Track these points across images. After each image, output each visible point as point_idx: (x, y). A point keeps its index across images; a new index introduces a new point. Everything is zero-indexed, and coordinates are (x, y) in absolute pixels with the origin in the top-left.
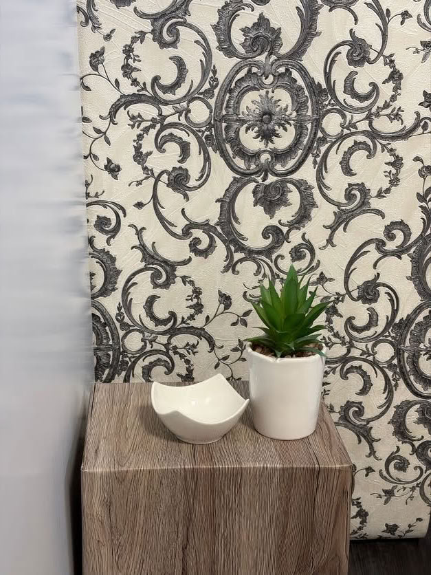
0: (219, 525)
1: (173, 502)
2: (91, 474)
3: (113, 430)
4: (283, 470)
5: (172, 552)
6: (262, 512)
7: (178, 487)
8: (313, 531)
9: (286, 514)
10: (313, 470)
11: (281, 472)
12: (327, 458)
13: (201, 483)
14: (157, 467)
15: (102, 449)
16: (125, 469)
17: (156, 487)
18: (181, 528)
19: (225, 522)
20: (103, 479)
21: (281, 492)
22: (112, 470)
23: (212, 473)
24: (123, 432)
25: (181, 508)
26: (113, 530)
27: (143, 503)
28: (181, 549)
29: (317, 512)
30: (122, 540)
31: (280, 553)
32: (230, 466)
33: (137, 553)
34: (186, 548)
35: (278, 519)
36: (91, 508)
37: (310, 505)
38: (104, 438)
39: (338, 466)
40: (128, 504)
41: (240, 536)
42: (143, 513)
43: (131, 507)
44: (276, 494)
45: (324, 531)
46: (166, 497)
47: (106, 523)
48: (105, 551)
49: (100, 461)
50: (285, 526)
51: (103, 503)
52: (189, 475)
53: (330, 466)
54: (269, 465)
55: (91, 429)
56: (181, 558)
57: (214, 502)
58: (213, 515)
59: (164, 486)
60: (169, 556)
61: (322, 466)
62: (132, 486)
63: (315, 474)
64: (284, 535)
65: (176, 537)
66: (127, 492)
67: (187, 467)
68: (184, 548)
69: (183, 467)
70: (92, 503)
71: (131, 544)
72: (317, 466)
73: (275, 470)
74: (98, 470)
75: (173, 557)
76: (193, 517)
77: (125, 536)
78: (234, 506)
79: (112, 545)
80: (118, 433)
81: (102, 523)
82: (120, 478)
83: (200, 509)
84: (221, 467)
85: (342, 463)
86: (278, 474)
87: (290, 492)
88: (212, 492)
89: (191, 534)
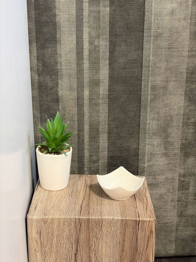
0: (92, 245)
1: (70, 233)
2: (31, 219)
3: (45, 197)
4: (122, 220)
5: (70, 256)
6: (112, 240)
7: (72, 226)
8: (137, 250)
9: (124, 241)
10: (136, 221)
11: (121, 221)
12: (144, 215)
13: (83, 225)
14: (62, 217)
15: (38, 207)
16: (47, 217)
17: (61, 226)
18: (74, 245)
19: (95, 243)
20: (37, 222)
21: (121, 231)
22: (41, 217)
23: (88, 221)
24: (50, 198)
25: (74, 236)
26: (42, 245)
27: (56, 233)
28: (74, 255)
29: (139, 240)
30: (47, 249)
31: (121, 259)
32: (96, 218)
33: (53, 256)
34: (76, 254)
35: (120, 243)
36: (31, 235)
37: (135, 237)
38: (41, 201)
39: (148, 219)
40: (49, 233)
41: (102, 250)
42: (56, 238)
43: (50, 234)
44: (119, 232)
45: (142, 249)
46: (67, 231)
47: (39, 242)
48: (39, 254)
49: (36, 213)
50: (123, 246)
51: (37, 232)
52: (77, 221)
53: (144, 219)
54: (115, 218)
55: (35, 196)
56: (74, 259)
57: (89, 234)
58: (89, 240)
59: (66, 226)
60: (69, 258)
61: (141, 219)
62: (50, 225)
63: (137, 223)
64: (123, 250)
65: (71, 250)
66: (48, 227)
67: (76, 217)
68: (76, 255)
69: (74, 217)
70: (32, 232)
71: (51, 251)
72: (138, 219)
73: (118, 220)
74: (35, 217)
75: (71, 258)
76: (79, 241)
77: (48, 248)
78: (99, 236)
79: (42, 251)
80: (47, 199)
81: (37, 241)
82: (45, 221)
83: (83, 237)
84: (92, 218)
85: (150, 218)
86: (119, 222)
87: (125, 231)
88: (88, 229)
89: (78, 249)
